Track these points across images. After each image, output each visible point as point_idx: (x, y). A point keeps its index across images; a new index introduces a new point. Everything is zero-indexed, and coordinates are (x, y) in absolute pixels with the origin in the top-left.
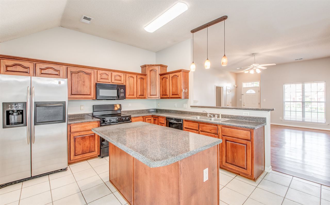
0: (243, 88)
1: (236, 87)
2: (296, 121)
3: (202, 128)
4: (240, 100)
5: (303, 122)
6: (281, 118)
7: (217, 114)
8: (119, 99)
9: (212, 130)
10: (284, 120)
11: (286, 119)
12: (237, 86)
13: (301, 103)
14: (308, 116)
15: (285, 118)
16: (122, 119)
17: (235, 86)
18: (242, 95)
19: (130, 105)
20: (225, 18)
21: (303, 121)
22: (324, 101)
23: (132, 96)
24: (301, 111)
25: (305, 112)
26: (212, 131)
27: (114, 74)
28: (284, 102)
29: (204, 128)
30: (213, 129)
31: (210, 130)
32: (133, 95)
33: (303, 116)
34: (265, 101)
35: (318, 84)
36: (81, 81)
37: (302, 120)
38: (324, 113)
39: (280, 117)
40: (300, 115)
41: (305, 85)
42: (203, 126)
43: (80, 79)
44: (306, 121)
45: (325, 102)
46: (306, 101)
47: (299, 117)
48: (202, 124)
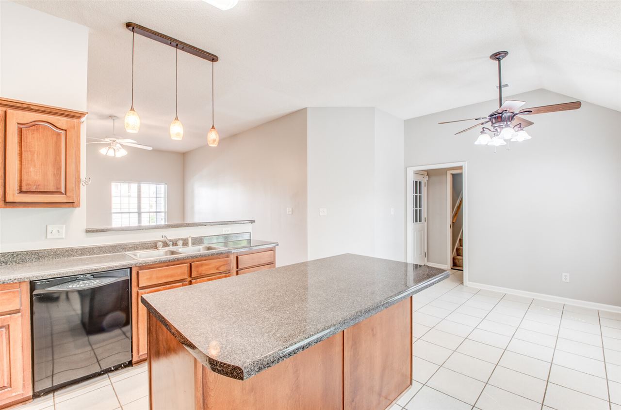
3: (198, 271)
7: (182, 239)
9: (221, 266)
13: (137, 214)
20: (213, 58)
26: (221, 269)
29: (203, 270)
30: (224, 265)
31: (217, 269)
42: (202, 265)
48: (197, 261)
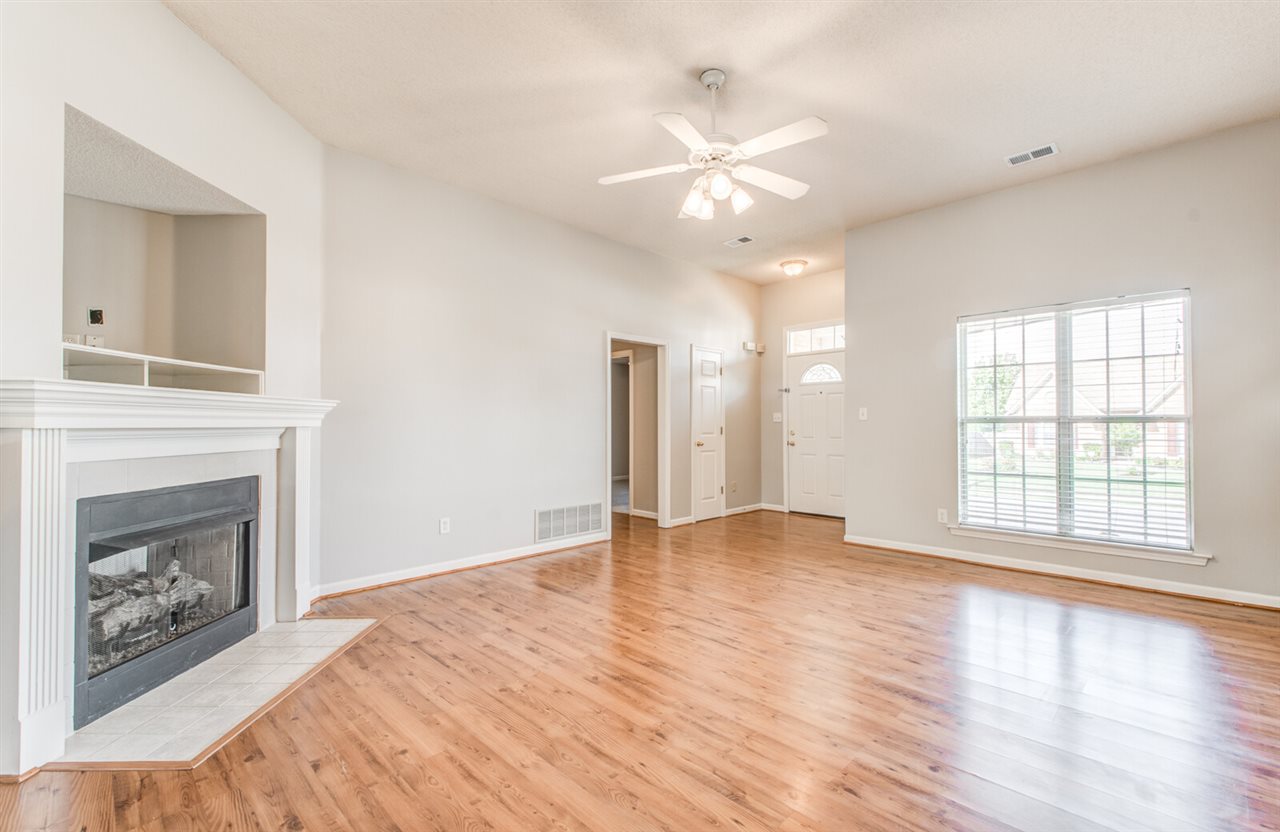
0: (789, 357)
1: (760, 354)
2: (1024, 534)
4: (777, 417)
5: (1064, 542)
6: (943, 515)
10: (962, 527)
11: (971, 520)
12: (764, 348)
13: (1054, 425)
14: (1089, 505)
15: (966, 516)
17: (751, 346)
18: (785, 394)
21: (1063, 535)
22: (1180, 411)
24: (1053, 472)
25: (1076, 483)
28: (962, 424)
33: (1065, 504)
34: (865, 418)
35: (1145, 310)
37: (1054, 529)
38: (1183, 489)
39: (940, 511)
40: (1043, 496)
41: (1074, 318)
44: (1077, 532)
45: (1187, 421)
46: (1076, 413)
47: (1038, 511)
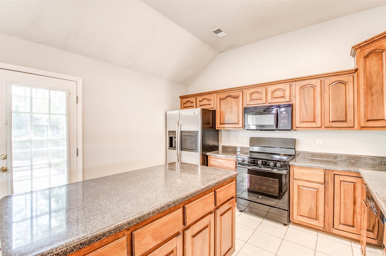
8: (278, 129)
16: (268, 163)
19: (320, 142)
23: (310, 123)
27: (271, 88)
32: (314, 121)
36: (228, 108)
43: (228, 105)
